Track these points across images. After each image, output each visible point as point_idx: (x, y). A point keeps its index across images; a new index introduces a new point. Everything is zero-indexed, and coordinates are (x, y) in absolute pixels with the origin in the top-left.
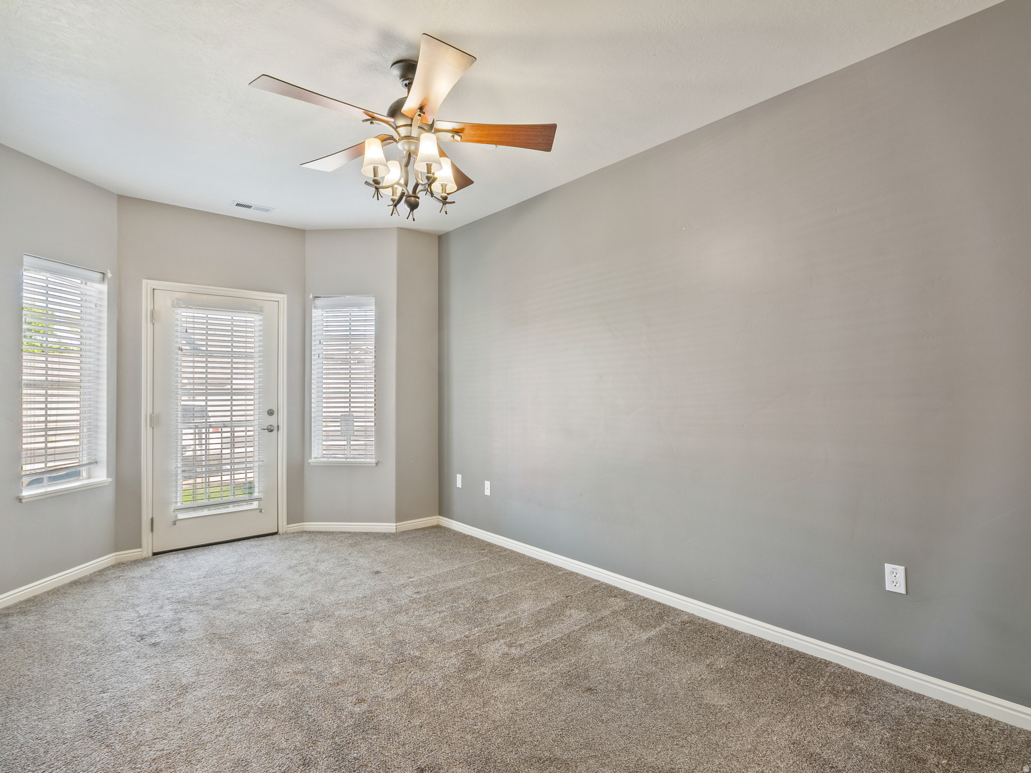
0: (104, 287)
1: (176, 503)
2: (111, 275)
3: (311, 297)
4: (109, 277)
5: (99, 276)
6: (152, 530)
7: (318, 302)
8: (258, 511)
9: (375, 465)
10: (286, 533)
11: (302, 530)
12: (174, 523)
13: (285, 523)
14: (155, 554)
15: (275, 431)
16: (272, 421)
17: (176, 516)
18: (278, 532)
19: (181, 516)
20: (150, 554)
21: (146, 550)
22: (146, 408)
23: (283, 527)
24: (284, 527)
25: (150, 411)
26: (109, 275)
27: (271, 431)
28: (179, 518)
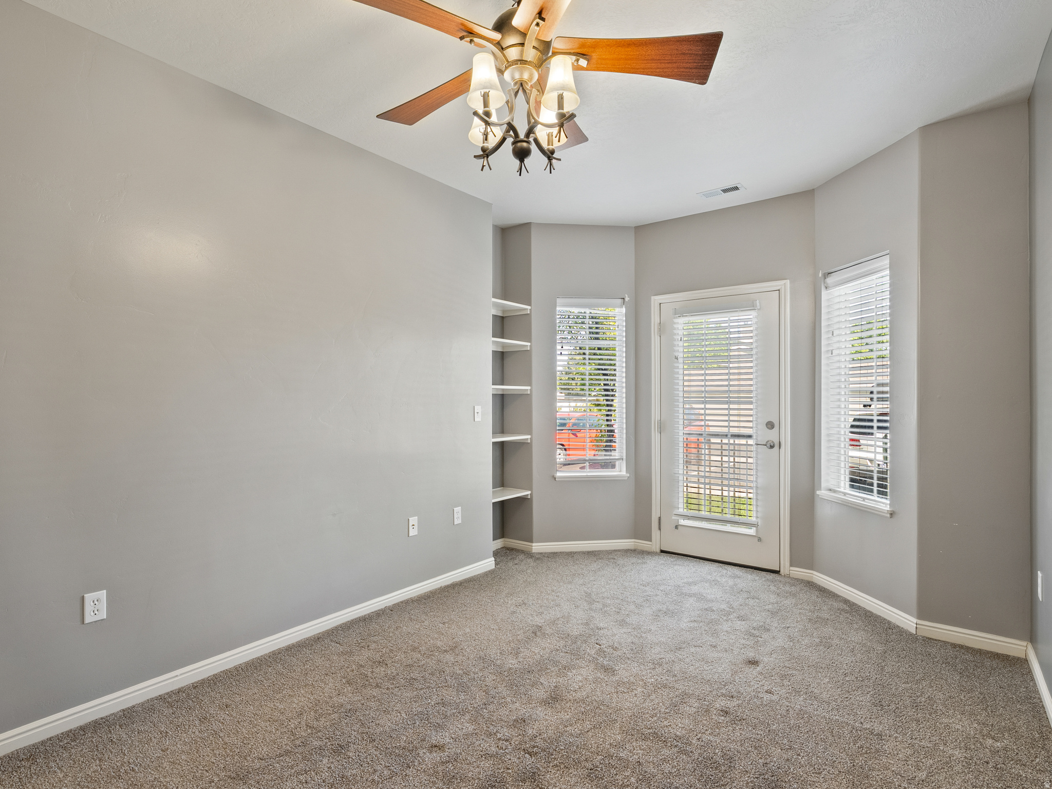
0: (624, 310)
1: (678, 508)
2: (629, 299)
3: (820, 275)
4: (627, 300)
5: (620, 301)
6: (660, 529)
7: (830, 280)
8: (756, 539)
9: (889, 516)
10: (788, 576)
11: (810, 580)
12: (676, 527)
13: (788, 564)
14: (662, 551)
15: (776, 447)
16: (772, 435)
17: (678, 521)
18: (780, 571)
19: (682, 522)
20: (658, 551)
21: (654, 546)
22: (655, 415)
23: (784, 567)
24: (786, 568)
25: (658, 418)
26: (627, 299)
27: (772, 447)
28: (680, 524)
